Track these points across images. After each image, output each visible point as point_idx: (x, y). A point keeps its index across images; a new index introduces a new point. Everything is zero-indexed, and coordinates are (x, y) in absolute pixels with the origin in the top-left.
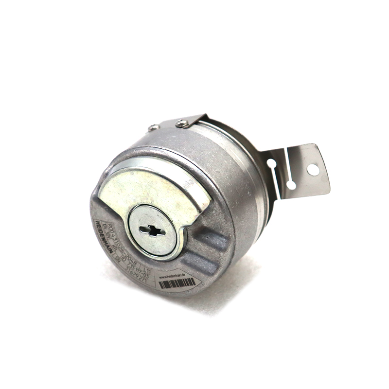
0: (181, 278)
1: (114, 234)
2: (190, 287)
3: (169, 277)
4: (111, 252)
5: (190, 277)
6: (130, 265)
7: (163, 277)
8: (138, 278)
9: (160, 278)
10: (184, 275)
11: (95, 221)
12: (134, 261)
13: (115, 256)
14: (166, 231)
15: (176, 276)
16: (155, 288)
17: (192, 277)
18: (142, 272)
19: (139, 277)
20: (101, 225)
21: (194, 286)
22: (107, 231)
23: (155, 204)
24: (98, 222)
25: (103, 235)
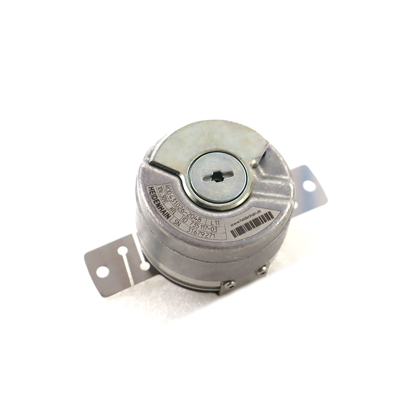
0: (257, 216)
1: (172, 194)
2: (269, 222)
3: (243, 220)
4: (168, 216)
5: (267, 211)
6: (193, 224)
7: (235, 224)
8: (204, 236)
9: (232, 225)
10: (259, 212)
11: (147, 187)
12: (197, 218)
13: (173, 220)
14: (234, 172)
15: (250, 216)
16: (226, 241)
17: (269, 210)
18: (209, 227)
19: (206, 234)
20: (155, 190)
21: (272, 220)
22: (163, 194)
24: (151, 188)
25: (158, 200)
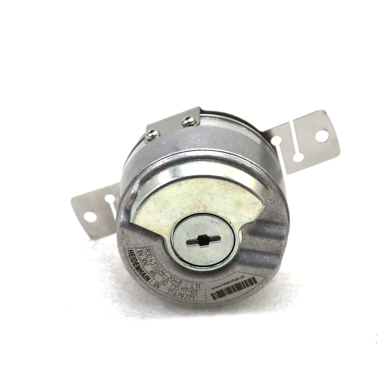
0: (239, 281)
1: (153, 258)
2: (251, 287)
3: (225, 284)
4: (148, 279)
5: (251, 277)
6: (173, 287)
7: (216, 287)
8: (183, 298)
9: (213, 289)
10: (243, 277)
11: (127, 251)
12: (178, 281)
13: (153, 283)
14: (222, 236)
15: (233, 280)
16: (206, 303)
17: (253, 276)
18: (189, 290)
19: (185, 296)
20: (135, 253)
21: (255, 285)
22: (142, 257)
23: (209, 211)
24: (131, 251)
25: (138, 263)
